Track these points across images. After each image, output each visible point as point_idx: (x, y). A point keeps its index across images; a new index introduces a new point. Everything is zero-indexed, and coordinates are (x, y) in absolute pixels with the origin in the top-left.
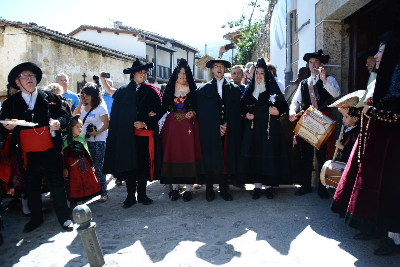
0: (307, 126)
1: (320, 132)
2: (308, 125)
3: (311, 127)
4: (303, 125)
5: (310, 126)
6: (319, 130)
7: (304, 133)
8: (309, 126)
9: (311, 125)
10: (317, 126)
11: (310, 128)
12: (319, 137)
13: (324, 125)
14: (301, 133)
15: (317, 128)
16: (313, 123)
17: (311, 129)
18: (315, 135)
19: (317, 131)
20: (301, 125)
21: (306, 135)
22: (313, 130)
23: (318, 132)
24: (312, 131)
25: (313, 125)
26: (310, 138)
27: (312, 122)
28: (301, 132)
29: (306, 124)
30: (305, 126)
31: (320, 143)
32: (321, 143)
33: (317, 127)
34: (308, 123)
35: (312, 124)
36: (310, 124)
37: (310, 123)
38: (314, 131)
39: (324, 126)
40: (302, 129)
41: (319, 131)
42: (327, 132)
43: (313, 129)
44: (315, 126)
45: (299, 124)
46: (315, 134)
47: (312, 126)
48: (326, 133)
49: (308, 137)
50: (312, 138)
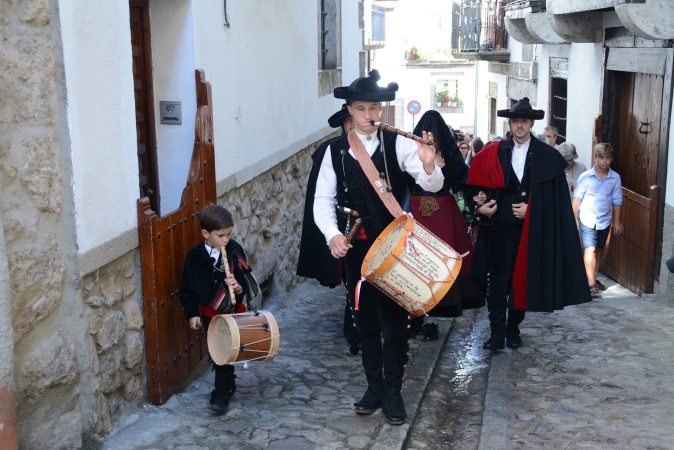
0: (411, 261)
1: (438, 277)
2: (412, 259)
3: (420, 263)
4: (404, 259)
5: (417, 263)
6: (437, 271)
7: (401, 277)
8: (415, 261)
9: (421, 260)
10: (431, 261)
11: (418, 267)
12: (436, 288)
13: (445, 260)
14: (391, 277)
16: (422, 254)
17: (420, 268)
18: (428, 284)
19: (432, 274)
20: (399, 260)
21: (404, 282)
22: (422, 272)
23: (433, 276)
24: (423, 275)
25: (423, 260)
26: (412, 290)
28: (393, 274)
29: (409, 257)
30: (407, 261)
31: (435, 302)
32: (437, 303)
33: (431, 264)
34: (414, 255)
35: (422, 257)
36: (417, 258)
38: (426, 274)
39: (445, 263)
40: (398, 267)
41: (436, 275)
42: (452, 277)
43: (424, 269)
44: (429, 262)
45: (394, 256)
46: (428, 281)
48: (451, 280)
49: (408, 287)
50: (417, 289)
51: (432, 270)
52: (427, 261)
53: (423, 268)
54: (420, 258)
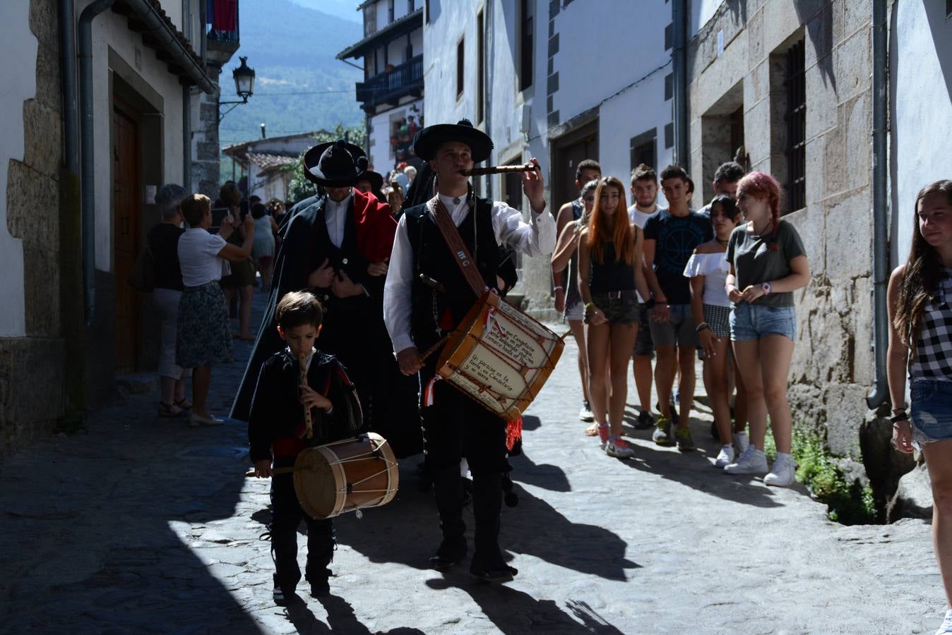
0: (495, 342)
1: (532, 362)
2: (497, 340)
3: (509, 345)
4: (484, 339)
5: (503, 345)
6: (531, 355)
7: (484, 364)
8: (501, 343)
9: (508, 341)
10: (523, 343)
11: (506, 350)
13: (541, 341)
14: (472, 366)
15: (523, 349)
16: (510, 334)
17: (508, 352)
18: (519, 372)
19: (524, 359)
20: (479, 341)
21: (490, 372)
22: (512, 357)
23: (526, 361)
24: (512, 360)
25: (512, 341)
26: (500, 382)
27: (508, 332)
28: (475, 361)
29: (493, 337)
30: (490, 343)
33: (523, 346)
34: (499, 335)
35: (511, 338)
36: (503, 339)
37: (504, 336)
38: (517, 360)
39: (542, 345)
40: (479, 351)
42: (551, 363)
43: (514, 353)
44: (519, 344)
45: (473, 336)
46: (517, 367)
47: (510, 343)
49: (494, 378)
50: (507, 380)
51: (524, 354)
52: (517, 342)
53: (513, 351)
54: (507, 338)
